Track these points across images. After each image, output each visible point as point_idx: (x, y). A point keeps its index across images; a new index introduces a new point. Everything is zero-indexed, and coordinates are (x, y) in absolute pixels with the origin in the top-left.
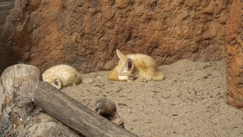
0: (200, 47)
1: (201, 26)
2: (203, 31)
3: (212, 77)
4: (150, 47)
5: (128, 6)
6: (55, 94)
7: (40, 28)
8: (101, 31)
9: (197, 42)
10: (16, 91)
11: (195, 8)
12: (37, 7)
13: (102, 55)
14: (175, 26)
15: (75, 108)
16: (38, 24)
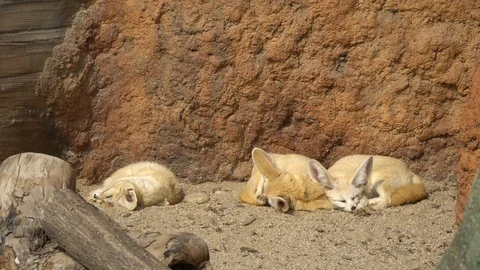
0: (427, 150)
1: (431, 108)
2: (434, 120)
3: (440, 210)
4: (327, 141)
5: (289, 57)
6: (83, 215)
7: (112, 88)
8: (232, 102)
9: (421, 140)
10: (15, 204)
11: (421, 71)
12: (110, 45)
13: (231, 151)
14: (380, 105)
15: (117, 247)
16: (108, 79)
